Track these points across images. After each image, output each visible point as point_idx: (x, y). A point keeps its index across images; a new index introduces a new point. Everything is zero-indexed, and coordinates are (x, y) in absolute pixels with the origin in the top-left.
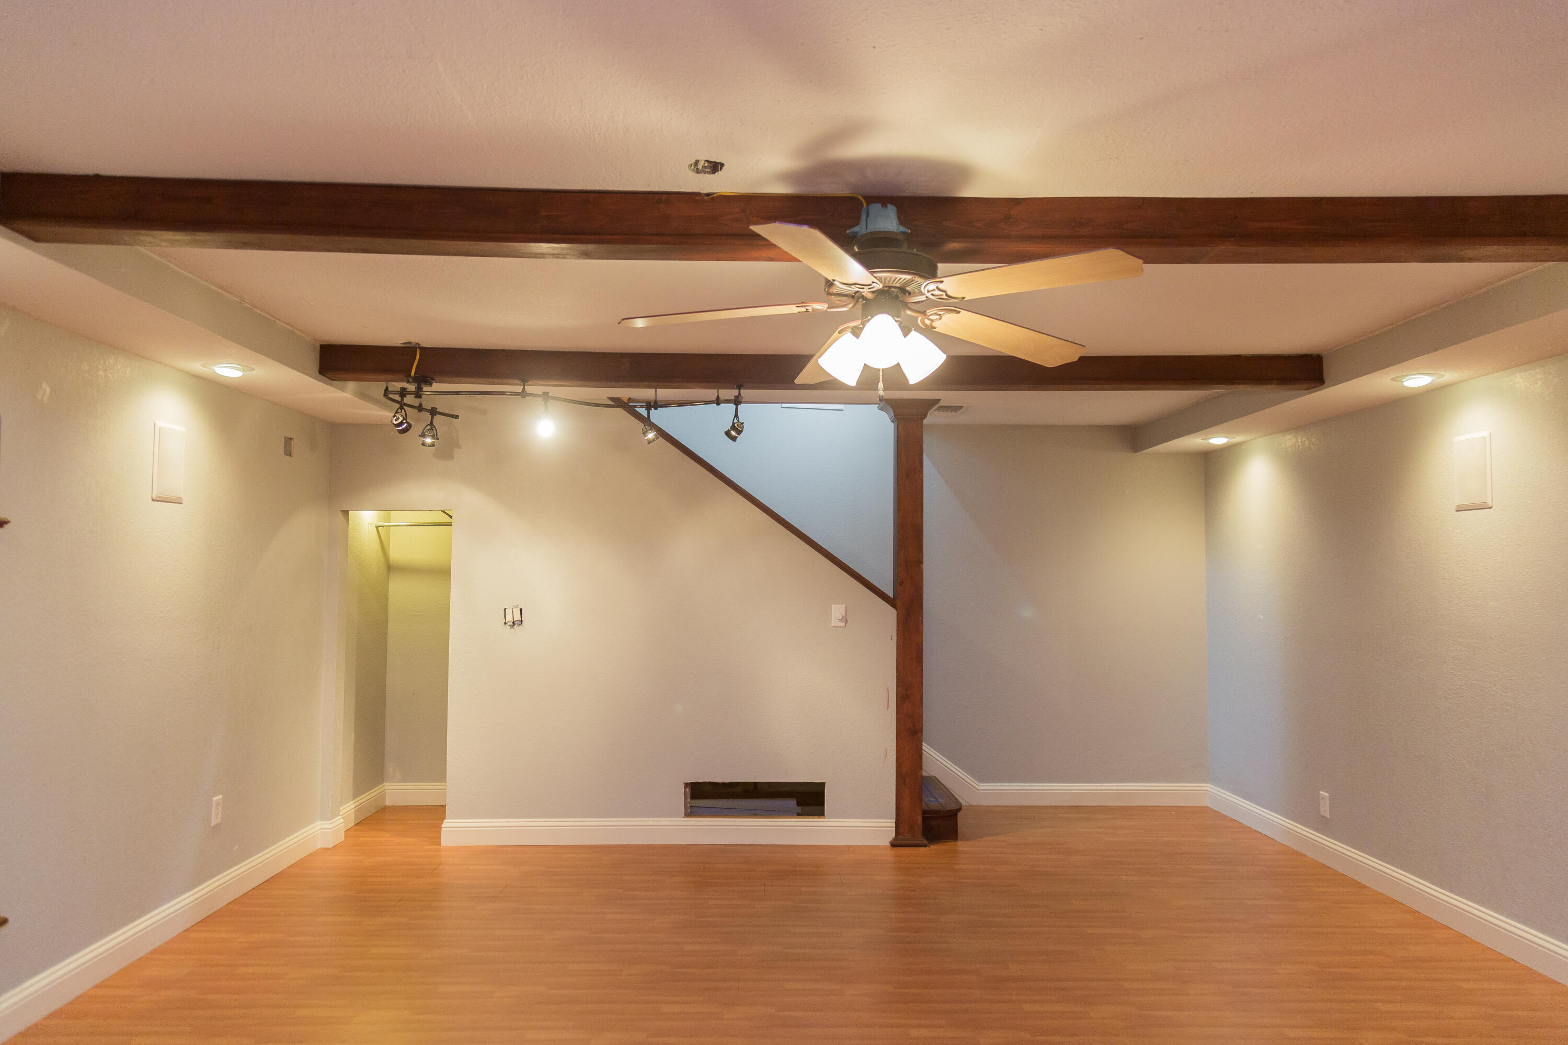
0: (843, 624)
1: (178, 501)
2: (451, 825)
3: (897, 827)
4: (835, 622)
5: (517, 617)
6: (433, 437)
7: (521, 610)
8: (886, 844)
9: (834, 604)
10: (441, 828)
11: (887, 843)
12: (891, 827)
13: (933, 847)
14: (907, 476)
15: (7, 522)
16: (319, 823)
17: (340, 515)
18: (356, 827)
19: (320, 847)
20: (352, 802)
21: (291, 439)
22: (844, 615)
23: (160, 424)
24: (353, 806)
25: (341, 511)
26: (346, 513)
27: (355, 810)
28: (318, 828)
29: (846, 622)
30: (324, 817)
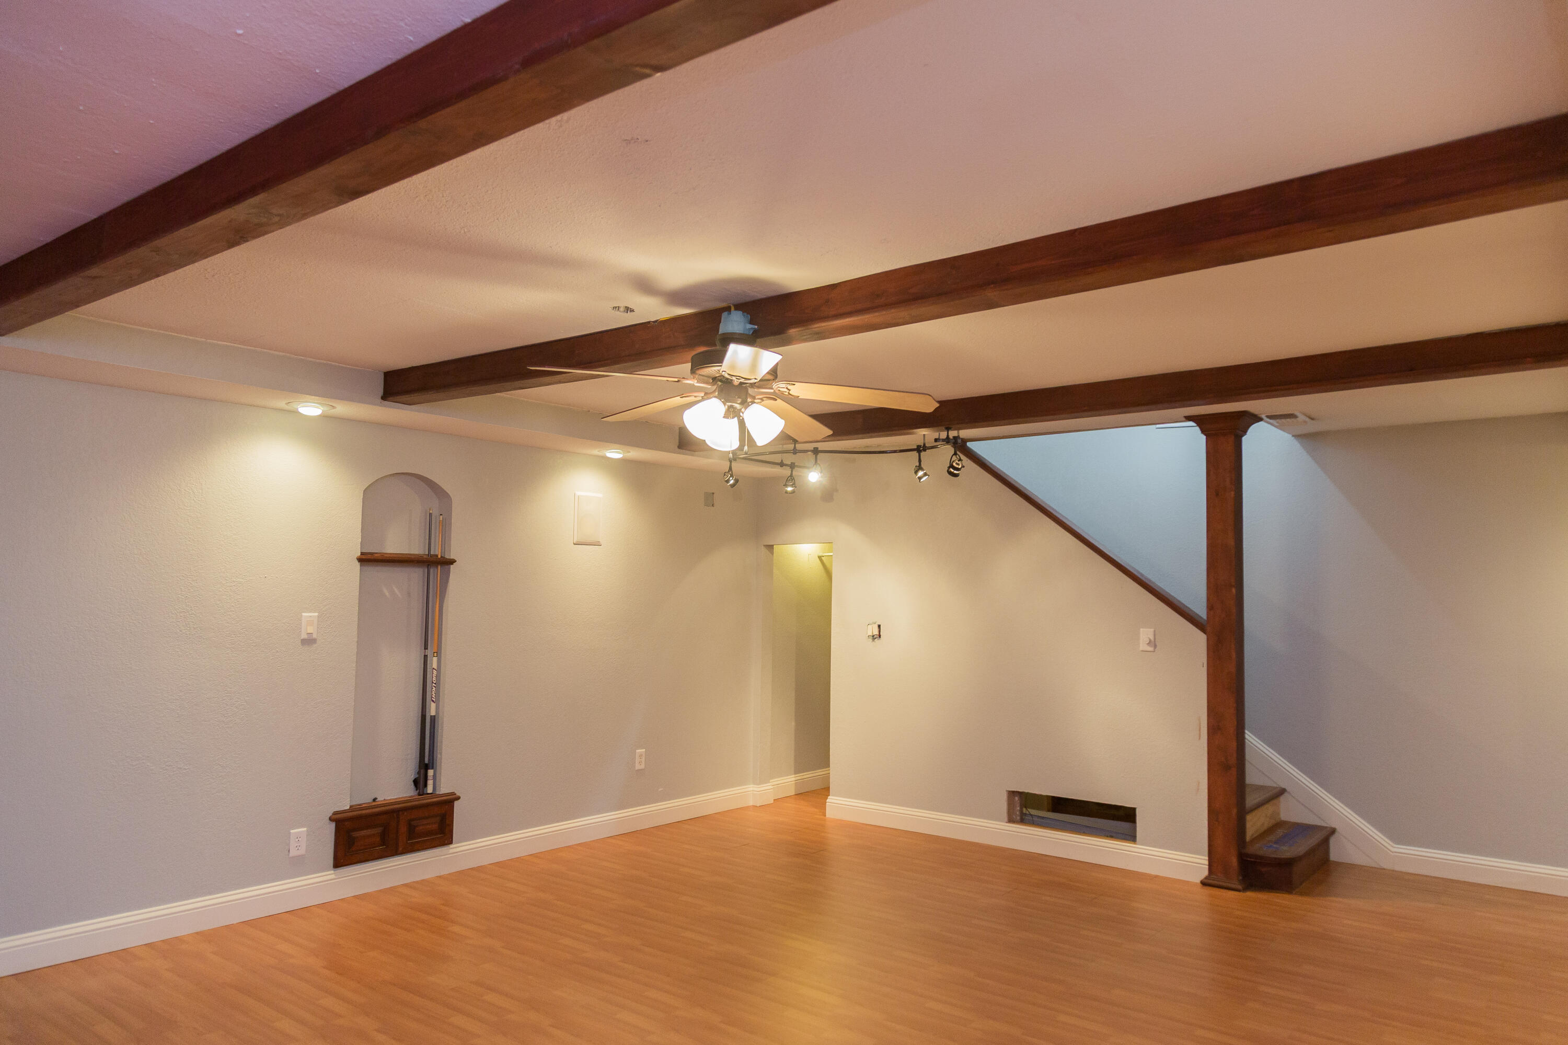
0: (1151, 649)
1: (598, 544)
2: (833, 801)
3: (1210, 865)
4: (1143, 646)
5: (876, 632)
6: (792, 486)
7: (879, 626)
8: (1196, 881)
9: (1142, 628)
10: (826, 802)
11: (1198, 881)
12: (1205, 865)
13: (1249, 894)
14: (1217, 495)
15: (456, 561)
16: (751, 786)
17: (764, 550)
18: (797, 796)
19: (751, 804)
20: (793, 776)
21: (713, 493)
22: (1152, 638)
23: (579, 493)
24: (794, 779)
25: (764, 545)
26: (770, 548)
27: (796, 783)
28: (751, 789)
29: (1155, 646)
30: (754, 783)
